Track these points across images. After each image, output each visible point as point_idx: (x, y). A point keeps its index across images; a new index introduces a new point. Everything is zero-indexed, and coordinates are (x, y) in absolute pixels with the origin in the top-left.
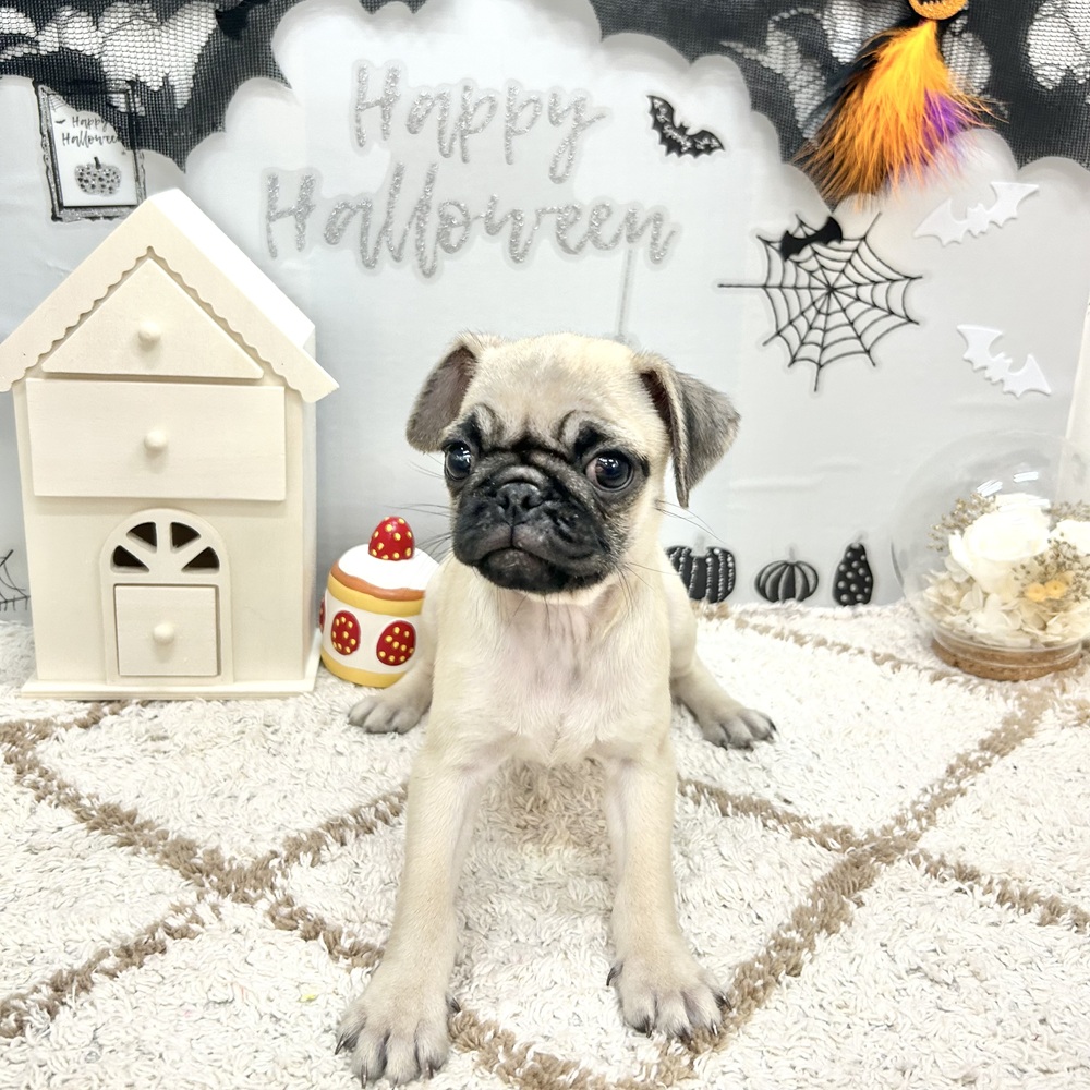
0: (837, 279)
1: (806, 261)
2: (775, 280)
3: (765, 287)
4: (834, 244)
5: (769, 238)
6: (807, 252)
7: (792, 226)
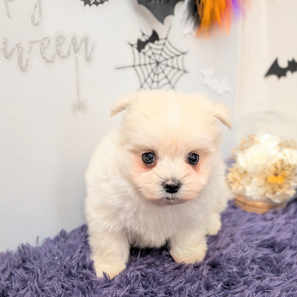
0: (159, 58)
1: (147, 51)
2: (137, 63)
3: (134, 66)
4: (156, 42)
5: (132, 43)
6: (147, 47)
7: (140, 36)
